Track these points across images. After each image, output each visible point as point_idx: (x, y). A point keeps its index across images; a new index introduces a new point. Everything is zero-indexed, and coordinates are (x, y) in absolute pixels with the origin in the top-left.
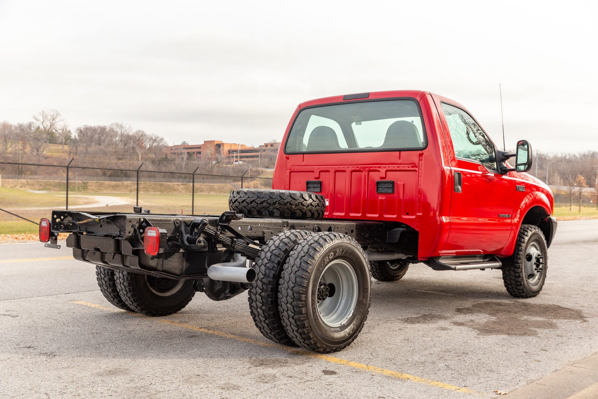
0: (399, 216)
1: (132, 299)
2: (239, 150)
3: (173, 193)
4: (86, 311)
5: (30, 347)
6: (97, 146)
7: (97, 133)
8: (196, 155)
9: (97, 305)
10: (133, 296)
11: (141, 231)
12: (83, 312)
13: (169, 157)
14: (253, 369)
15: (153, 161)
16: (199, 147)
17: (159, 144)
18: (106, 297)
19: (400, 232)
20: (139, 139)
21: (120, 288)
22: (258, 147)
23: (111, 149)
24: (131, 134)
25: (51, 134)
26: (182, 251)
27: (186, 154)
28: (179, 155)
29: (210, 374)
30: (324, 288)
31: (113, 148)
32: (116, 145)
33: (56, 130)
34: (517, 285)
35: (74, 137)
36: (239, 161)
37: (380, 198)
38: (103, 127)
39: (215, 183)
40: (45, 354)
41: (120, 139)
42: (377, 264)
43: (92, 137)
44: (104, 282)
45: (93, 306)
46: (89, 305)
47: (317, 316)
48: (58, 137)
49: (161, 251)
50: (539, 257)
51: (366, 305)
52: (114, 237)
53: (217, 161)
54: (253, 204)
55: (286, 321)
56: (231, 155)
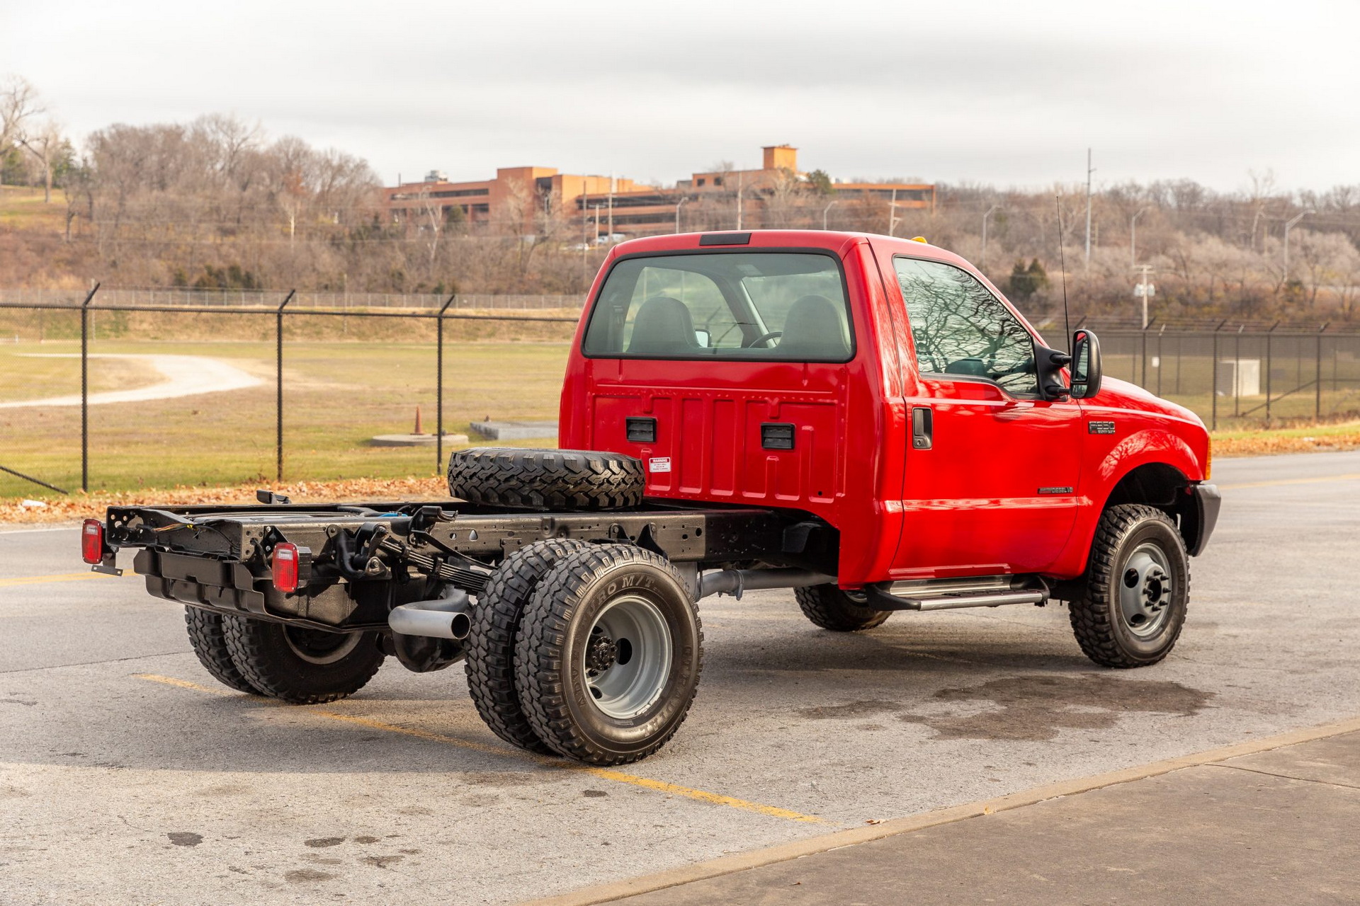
0: (804, 499)
1: (257, 671)
2: (611, 197)
3: (400, 341)
4: (167, 694)
5: (75, 754)
6: (155, 193)
7: (153, 148)
8: (474, 217)
9: (188, 684)
10: (258, 663)
11: (268, 548)
12: (160, 696)
13: (385, 226)
14: (465, 787)
15: (333, 238)
16: (481, 189)
17: (352, 181)
18: (207, 667)
19: (808, 530)
20: (289, 169)
21: (234, 648)
22: (673, 184)
23: (197, 200)
24: (262, 149)
25: (8, 154)
26: (342, 580)
27: (440, 214)
28: (417, 215)
29: (386, 794)
30: (606, 648)
31: (207, 197)
32: (217, 186)
33: (23, 142)
34: (1101, 641)
35: (81, 164)
36: (611, 234)
37: (768, 458)
38: (174, 128)
39: (534, 307)
40: (104, 764)
41: (227, 168)
42: (815, 592)
43: (138, 163)
44: (202, 637)
45: (179, 684)
46: (171, 683)
47: (583, 698)
48: (30, 163)
49: (303, 584)
50: (1158, 577)
51: (687, 679)
52: (221, 559)
53: (541, 236)
54: (492, 481)
55: (529, 706)
56: (586, 213)
